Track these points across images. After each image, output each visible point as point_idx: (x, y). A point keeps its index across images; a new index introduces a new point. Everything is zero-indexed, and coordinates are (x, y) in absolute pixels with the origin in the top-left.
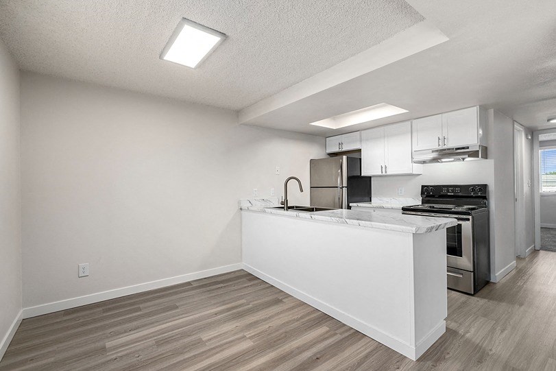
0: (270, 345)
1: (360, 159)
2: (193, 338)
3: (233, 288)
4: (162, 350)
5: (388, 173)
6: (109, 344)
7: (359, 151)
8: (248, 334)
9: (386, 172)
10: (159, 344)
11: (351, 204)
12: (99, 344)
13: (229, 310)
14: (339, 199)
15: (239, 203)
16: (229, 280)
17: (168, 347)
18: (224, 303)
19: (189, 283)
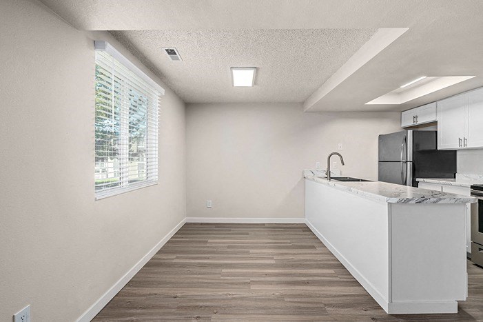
0: (284, 266)
1: (436, 132)
2: (246, 250)
3: (288, 233)
4: (229, 250)
5: (468, 146)
6: (209, 241)
7: (435, 123)
8: (275, 258)
9: (464, 145)
10: (228, 247)
11: (417, 180)
12: (206, 240)
13: (275, 243)
14: (402, 173)
15: (303, 172)
16: (290, 228)
17: (232, 250)
18: (275, 239)
19: (264, 224)
